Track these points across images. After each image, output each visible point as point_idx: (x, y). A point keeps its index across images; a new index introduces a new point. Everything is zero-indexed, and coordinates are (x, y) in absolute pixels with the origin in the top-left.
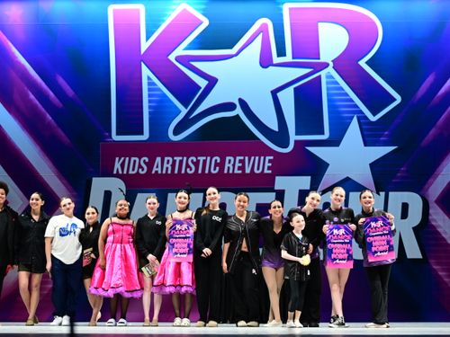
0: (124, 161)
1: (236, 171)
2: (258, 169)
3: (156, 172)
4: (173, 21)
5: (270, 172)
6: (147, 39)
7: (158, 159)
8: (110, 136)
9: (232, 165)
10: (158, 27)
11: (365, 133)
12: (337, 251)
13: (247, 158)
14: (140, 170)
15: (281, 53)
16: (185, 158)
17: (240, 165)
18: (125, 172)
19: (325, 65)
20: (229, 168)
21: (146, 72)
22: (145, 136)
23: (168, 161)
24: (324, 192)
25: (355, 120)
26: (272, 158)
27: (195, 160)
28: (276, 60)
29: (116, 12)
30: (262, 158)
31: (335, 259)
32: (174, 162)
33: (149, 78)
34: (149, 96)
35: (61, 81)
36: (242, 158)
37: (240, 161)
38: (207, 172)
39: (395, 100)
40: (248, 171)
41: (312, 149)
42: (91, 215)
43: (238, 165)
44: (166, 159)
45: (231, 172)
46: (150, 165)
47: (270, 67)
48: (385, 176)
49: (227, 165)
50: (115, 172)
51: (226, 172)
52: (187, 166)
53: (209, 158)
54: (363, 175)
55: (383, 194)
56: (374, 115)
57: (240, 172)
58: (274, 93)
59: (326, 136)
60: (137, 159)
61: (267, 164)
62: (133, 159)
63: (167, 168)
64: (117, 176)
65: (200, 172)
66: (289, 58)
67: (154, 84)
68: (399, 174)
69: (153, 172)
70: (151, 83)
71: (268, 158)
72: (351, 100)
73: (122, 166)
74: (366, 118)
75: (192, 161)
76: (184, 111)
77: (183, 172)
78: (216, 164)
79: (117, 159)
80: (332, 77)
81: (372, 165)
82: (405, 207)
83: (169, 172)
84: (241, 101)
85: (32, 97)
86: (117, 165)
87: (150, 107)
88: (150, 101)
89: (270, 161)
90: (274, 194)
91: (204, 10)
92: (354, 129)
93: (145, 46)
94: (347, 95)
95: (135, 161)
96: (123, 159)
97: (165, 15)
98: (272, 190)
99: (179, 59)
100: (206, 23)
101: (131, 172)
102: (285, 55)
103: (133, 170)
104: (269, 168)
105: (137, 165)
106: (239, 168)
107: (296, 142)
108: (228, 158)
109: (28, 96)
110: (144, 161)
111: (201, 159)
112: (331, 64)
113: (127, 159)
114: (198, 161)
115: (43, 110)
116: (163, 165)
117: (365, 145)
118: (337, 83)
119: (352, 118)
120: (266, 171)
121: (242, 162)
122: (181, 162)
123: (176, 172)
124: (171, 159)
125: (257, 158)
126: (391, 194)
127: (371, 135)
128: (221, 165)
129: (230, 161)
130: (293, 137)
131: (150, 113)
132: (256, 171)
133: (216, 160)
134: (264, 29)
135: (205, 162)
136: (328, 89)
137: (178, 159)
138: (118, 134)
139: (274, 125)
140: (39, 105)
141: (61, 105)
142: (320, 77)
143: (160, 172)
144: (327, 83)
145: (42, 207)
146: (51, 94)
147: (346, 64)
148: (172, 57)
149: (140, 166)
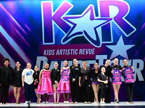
0: (47, 51)
1: (83, 54)
2: (90, 53)
3: (57, 54)
4: (62, 6)
5: (94, 54)
6: (54, 12)
7: (58, 50)
8: (42, 43)
9: (82, 52)
10: (57, 8)
11: (125, 41)
12: (116, 79)
13: (86, 49)
14: (52, 54)
15: (97, 15)
16: (67, 50)
17: (84, 52)
18: (47, 55)
19: (111, 19)
20: (81, 53)
21: (53, 22)
22: (54, 43)
23: (61, 51)
24: (112, 60)
25: (121, 36)
26: (94, 49)
27: (70, 50)
28: (95, 18)
29: (43, 3)
30: (91, 49)
31: (116, 81)
32: (63, 51)
33: (54, 24)
34: (55, 30)
35: (26, 26)
36: (85, 49)
37: (84, 50)
38: (74, 54)
39: (134, 30)
40: (87, 53)
41: (107, 46)
42: (36, 69)
43: (83, 52)
44: (61, 50)
45: (81, 54)
46: (55, 52)
47: (94, 20)
48: (131, 55)
49: (80, 52)
50: (44, 55)
51: (80, 54)
52: (67, 52)
53: (74, 50)
54: (124, 54)
55: (131, 60)
56: (128, 35)
57: (84, 54)
58: (95, 28)
59: (112, 42)
60: (51, 50)
61: (93, 51)
62: (50, 50)
63: (61, 53)
64: (45, 56)
65: (71, 54)
66: (99, 17)
67: (56, 26)
68: (136, 54)
69: (56, 54)
70: (55, 26)
71: (93, 49)
72: (120, 30)
73: (46, 53)
74: (125, 36)
75: (69, 51)
76: (66, 35)
77: (66, 54)
78: (77, 52)
79: (45, 50)
80: (114, 23)
81: (127, 51)
82: (138, 64)
83: (62, 54)
84: (84, 31)
85: (17, 31)
86: (45, 53)
87: (55, 34)
88: (55, 32)
89: (94, 50)
90: (96, 61)
91: (72, 2)
92: (121, 39)
93: (53, 14)
94: (118, 28)
95: (50, 51)
96: (46, 50)
97: (59, 4)
98: (95, 59)
99: (64, 18)
100: (72, 6)
101: (49, 55)
102: (98, 16)
103: (50, 54)
104: (94, 52)
105: (51, 52)
106: (84, 53)
107: (102, 44)
108: (80, 50)
109: (16, 31)
110: (53, 51)
111: (72, 50)
112: (113, 19)
113: (48, 50)
114: (71, 51)
115: (21, 35)
116: (59, 52)
117: (125, 45)
118: (115, 25)
119: (120, 36)
120: (93, 53)
121: (85, 51)
122: (65, 51)
123: (64, 54)
124: (62, 50)
125: (90, 49)
126: (133, 60)
127: (127, 41)
128: (78, 52)
129: (81, 50)
130: (101, 42)
131: (55, 36)
132: (89, 54)
133: (77, 50)
134: (91, 8)
135: (73, 51)
136: (112, 27)
137: (64, 50)
138: (45, 42)
139: (95, 39)
140: (20, 34)
141: (26, 34)
142: (110, 23)
143: (58, 54)
144: (112, 25)
145: (20, 66)
146: (23, 30)
147: (118, 19)
148: (62, 18)
149: (52, 53)
